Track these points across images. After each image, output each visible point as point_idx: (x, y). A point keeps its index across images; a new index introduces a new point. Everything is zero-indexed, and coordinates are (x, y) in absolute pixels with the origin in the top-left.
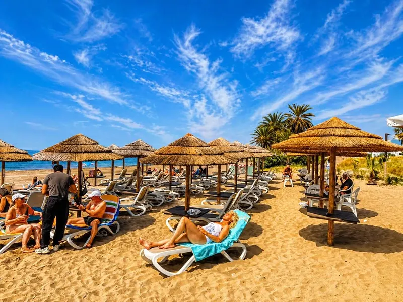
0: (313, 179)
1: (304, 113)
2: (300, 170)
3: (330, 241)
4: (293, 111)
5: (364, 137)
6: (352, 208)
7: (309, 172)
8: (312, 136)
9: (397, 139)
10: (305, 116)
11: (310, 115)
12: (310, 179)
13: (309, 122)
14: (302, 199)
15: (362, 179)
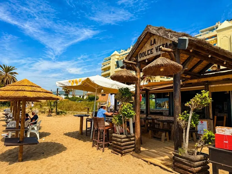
0: (13, 116)
1: (11, 72)
2: (5, 110)
3: (20, 159)
4: (3, 69)
5: (43, 92)
6: (36, 133)
7: (11, 112)
8: (9, 91)
9: (63, 90)
10: (12, 73)
11: (15, 73)
12: (11, 116)
13: (14, 77)
14: (4, 131)
15: (44, 113)
